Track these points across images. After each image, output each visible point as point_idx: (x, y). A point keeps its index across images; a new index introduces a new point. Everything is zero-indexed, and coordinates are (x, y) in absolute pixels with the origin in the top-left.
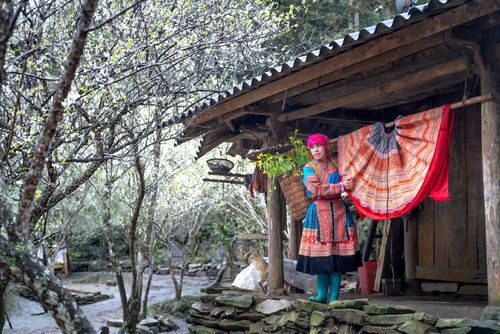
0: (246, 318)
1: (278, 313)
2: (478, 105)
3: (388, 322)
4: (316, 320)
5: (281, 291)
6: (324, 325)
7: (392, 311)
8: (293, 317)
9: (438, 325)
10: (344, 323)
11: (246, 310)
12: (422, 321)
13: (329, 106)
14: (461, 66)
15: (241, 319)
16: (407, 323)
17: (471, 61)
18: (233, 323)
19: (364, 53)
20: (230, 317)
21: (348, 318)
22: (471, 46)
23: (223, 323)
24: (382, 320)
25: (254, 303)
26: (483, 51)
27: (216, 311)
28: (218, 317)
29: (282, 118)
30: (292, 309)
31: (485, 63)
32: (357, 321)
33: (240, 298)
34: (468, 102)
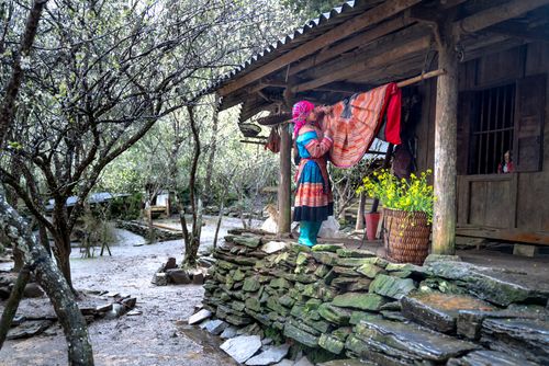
0: (254, 256)
1: (276, 253)
2: (434, 80)
3: (351, 264)
4: (300, 261)
5: (287, 234)
6: (306, 264)
7: (355, 255)
8: (285, 256)
9: (388, 268)
10: (320, 263)
11: (254, 249)
12: (376, 264)
13: (327, 79)
14: (425, 44)
15: (250, 256)
16: (365, 265)
17: (433, 40)
18: (245, 260)
20: (243, 254)
21: (323, 259)
22: (432, 25)
23: (238, 259)
24: (346, 261)
25: (261, 244)
26: (441, 30)
27: (234, 249)
28: (235, 254)
29: (294, 90)
30: (286, 250)
31: (442, 40)
32: (329, 262)
33: (251, 239)
34: (426, 76)
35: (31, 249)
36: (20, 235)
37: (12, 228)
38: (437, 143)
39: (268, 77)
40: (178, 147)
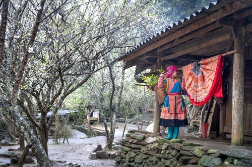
0: (141, 144)
1: (152, 143)
2: (233, 54)
3: (189, 150)
4: (164, 147)
5: (158, 134)
6: (167, 149)
7: (192, 145)
8: (156, 145)
9: (208, 152)
10: (174, 149)
11: (141, 141)
12: (202, 150)
14: (227, 37)
15: (139, 144)
16: (197, 150)
17: (232, 35)
18: (136, 146)
19: (185, 31)
20: (135, 144)
21: (175, 147)
22: (230, 27)
23: (133, 146)
24: (187, 148)
25: (144, 138)
26: (235, 30)
27: (131, 141)
28: (131, 143)
29: (162, 59)
30: (157, 141)
31: (236, 36)
32: (178, 148)
33: (139, 136)
34: (228, 53)
35: (30, 137)
36: (26, 130)
37: (22, 127)
38: (234, 88)
39: (149, 52)
40: (104, 87)
